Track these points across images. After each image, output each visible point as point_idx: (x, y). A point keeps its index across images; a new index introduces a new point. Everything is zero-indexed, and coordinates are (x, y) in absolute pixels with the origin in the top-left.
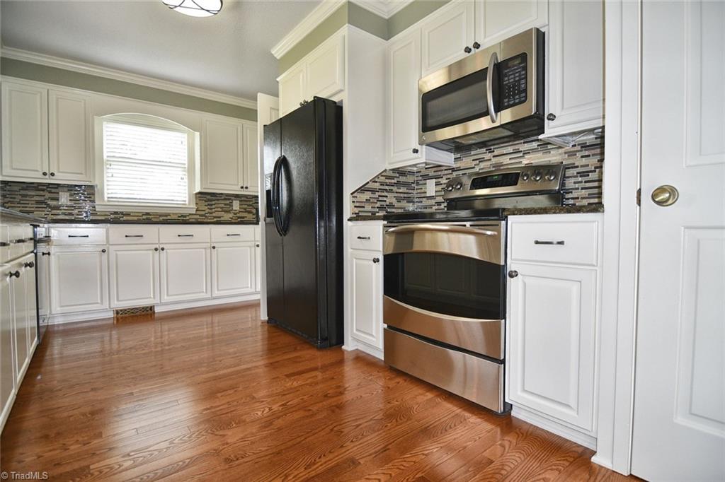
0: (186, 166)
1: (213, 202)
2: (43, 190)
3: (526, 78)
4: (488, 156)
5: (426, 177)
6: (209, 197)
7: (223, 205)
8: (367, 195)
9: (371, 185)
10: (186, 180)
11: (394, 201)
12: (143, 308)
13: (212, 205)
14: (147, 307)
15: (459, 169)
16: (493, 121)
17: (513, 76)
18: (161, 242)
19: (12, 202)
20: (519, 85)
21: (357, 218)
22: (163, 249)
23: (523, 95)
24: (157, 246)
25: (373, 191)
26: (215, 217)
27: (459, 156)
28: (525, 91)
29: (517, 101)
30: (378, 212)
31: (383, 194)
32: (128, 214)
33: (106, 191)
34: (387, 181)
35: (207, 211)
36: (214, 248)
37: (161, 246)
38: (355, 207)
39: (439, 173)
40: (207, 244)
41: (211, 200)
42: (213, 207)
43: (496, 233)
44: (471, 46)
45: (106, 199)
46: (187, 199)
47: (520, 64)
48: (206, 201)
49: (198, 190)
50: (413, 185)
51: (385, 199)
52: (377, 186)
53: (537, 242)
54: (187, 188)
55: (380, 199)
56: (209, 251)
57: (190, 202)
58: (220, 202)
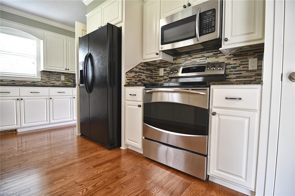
0: (36, 57)
1: (51, 76)
3: (215, 21)
4: (189, 58)
5: (160, 67)
6: (48, 73)
7: (56, 78)
8: (133, 74)
9: (135, 69)
10: (36, 64)
11: (145, 77)
12: (11, 130)
13: (49, 77)
14: (13, 130)
15: (175, 64)
16: (198, 40)
17: (208, 19)
18: (20, 95)
20: (211, 24)
21: (128, 85)
22: (22, 99)
23: (213, 28)
24: (19, 98)
25: (136, 72)
26: (51, 83)
27: (175, 58)
28: (214, 27)
29: (210, 31)
30: (138, 83)
31: (140, 74)
34: (142, 68)
35: (47, 80)
36: (51, 98)
37: (21, 98)
38: (128, 79)
39: (166, 65)
40: (47, 97)
41: (50, 75)
42: (51, 78)
43: (204, 93)
44: (186, 5)
46: (36, 74)
47: (212, 14)
48: (46, 75)
49: (42, 69)
50: (153, 71)
51: (141, 76)
52: (137, 70)
53: (226, 98)
54: (36, 68)
55: (139, 76)
56: (48, 100)
57: (37, 76)
58: (54, 76)
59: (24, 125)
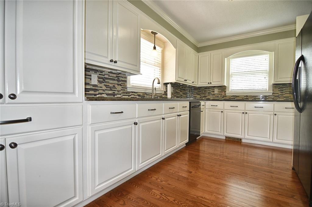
0: (268, 71)
1: (284, 89)
2: (209, 89)
6: (281, 86)
10: (267, 78)
12: (237, 138)
13: (283, 90)
14: (239, 139)
18: (246, 110)
19: (202, 93)
22: (246, 113)
24: (244, 111)
26: (285, 97)
32: (238, 97)
33: (230, 87)
35: (280, 93)
36: (275, 115)
37: (246, 112)
40: (271, 112)
41: (283, 88)
42: (284, 91)
45: (230, 90)
46: (267, 88)
48: (279, 88)
49: (273, 82)
54: (268, 82)
56: (272, 116)
57: (269, 89)
59: (247, 137)
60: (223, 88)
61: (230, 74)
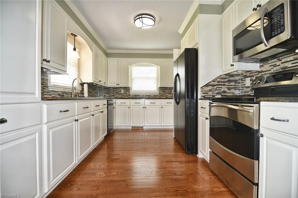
0: (156, 78)
1: (165, 91)
2: (117, 89)
6: (163, 89)
7: (168, 92)
10: (156, 83)
13: (164, 92)
14: (141, 127)
18: (145, 105)
19: (111, 93)
22: (146, 107)
26: (166, 96)
32: (138, 96)
33: (133, 88)
35: (163, 94)
36: (162, 107)
40: (160, 106)
41: (164, 90)
42: (165, 92)
45: (133, 91)
46: (156, 90)
49: (159, 86)
54: (156, 86)
56: (160, 109)
57: (157, 91)
58: (168, 90)
59: (147, 125)
60: (127, 89)
61: (133, 78)
